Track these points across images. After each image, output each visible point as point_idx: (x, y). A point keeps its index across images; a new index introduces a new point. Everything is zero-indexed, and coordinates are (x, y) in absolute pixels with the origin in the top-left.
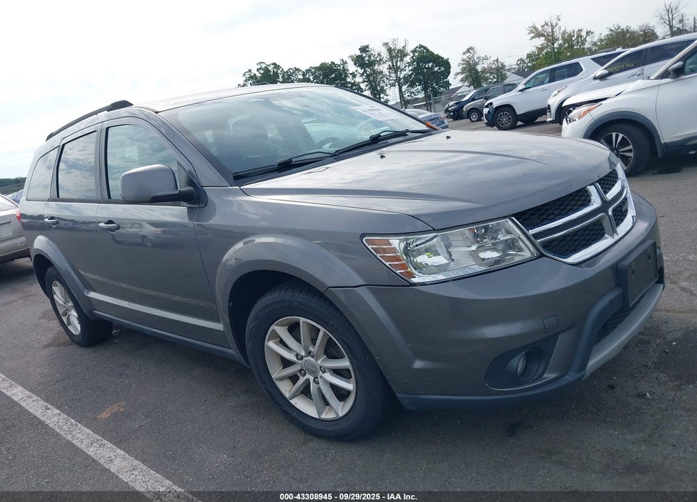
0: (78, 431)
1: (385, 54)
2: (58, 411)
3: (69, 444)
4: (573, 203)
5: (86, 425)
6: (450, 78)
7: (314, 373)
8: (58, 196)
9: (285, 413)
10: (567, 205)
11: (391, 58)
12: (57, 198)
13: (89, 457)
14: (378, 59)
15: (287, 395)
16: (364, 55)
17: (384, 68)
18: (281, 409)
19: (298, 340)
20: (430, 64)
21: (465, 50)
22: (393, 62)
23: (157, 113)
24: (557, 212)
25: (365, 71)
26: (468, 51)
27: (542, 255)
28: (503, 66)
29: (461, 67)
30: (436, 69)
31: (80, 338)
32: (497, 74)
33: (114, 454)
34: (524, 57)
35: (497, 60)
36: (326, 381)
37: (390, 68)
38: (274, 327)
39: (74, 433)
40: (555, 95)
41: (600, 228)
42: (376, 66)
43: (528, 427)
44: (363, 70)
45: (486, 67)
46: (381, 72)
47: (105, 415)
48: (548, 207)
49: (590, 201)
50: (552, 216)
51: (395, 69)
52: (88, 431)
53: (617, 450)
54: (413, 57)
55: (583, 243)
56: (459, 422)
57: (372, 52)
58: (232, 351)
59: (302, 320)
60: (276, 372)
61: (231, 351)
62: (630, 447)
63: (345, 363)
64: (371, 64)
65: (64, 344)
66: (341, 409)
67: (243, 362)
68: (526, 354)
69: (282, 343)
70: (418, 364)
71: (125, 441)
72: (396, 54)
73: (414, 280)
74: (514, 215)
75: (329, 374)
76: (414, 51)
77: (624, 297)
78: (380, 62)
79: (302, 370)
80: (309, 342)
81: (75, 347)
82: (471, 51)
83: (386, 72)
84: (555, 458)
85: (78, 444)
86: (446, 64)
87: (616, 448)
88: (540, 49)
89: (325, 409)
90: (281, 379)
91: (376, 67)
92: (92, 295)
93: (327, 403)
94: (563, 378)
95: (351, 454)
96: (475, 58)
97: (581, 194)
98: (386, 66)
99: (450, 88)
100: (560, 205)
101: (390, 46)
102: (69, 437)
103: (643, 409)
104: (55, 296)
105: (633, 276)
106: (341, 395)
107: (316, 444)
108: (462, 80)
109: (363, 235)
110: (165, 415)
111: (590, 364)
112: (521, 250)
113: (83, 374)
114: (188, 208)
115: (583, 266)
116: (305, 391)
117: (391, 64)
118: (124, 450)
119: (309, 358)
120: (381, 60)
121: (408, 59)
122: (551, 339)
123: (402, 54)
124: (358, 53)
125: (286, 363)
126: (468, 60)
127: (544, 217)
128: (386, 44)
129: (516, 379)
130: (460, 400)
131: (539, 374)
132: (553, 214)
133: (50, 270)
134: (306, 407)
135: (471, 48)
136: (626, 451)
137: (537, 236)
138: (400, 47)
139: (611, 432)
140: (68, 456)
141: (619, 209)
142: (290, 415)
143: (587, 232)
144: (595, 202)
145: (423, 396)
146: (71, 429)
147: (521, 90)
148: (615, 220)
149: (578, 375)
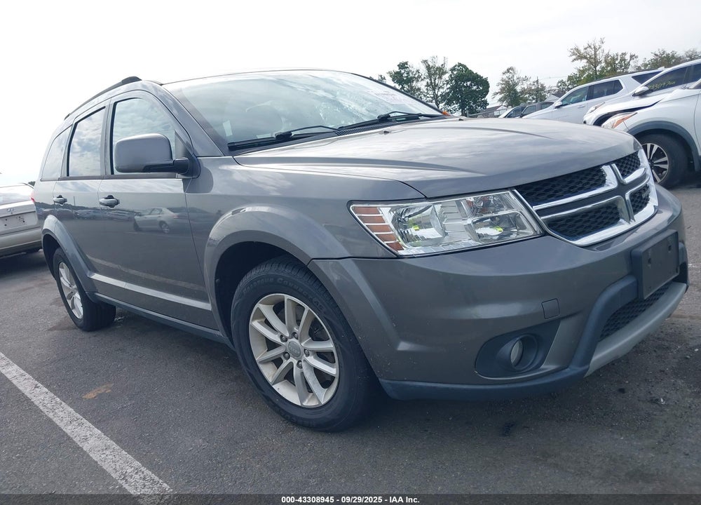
0: (61, 409)
1: (424, 72)
2: (46, 390)
3: (50, 421)
4: (585, 181)
5: (70, 405)
6: (489, 98)
7: (297, 356)
8: (68, 175)
9: (268, 399)
10: (579, 183)
11: (430, 76)
12: (67, 176)
13: (65, 434)
14: (416, 76)
15: (270, 380)
16: (403, 71)
17: (422, 85)
18: (263, 395)
19: (283, 320)
20: (469, 83)
21: (505, 70)
22: (431, 80)
23: (161, 85)
24: (567, 189)
25: (403, 88)
26: (508, 70)
27: (545, 234)
28: (543, 88)
29: (500, 86)
30: (475, 88)
31: (82, 322)
32: (536, 95)
33: (91, 433)
34: (565, 79)
35: (537, 81)
36: (310, 366)
37: (428, 85)
38: (259, 305)
39: (57, 411)
40: (592, 111)
41: (615, 212)
42: (415, 82)
43: (525, 427)
44: (401, 86)
45: (526, 88)
46: (419, 89)
47: (91, 395)
48: (555, 183)
49: (604, 181)
50: (560, 193)
51: (433, 86)
52: (70, 409)
53: (621, 456)
54: (451, 75)
55: (594, 225)
56: (451, 419)
57: (411, 69)
58: (220, 334)
59: (287, 297)
60: (260, 354)
61: (218, 333)
62: (636, 454)
63: (329, 346)
64: (409, 80)
65: (68, 328)
66: (323, 396)
67: (229, 344)
68: (521, 339)
69: (267, 323)
70: (403, 346)
71: (104, 421)
72: (435, 72)
73: (401, 252)
74: (517, 188)
75: (312, 357)
76: (453, 70)
77: (638, 287)
78: (418, 79)
79: (286, 353)
80: (293, 321)
81: (78, 331)
82: (511, 71)
83: (424, 89)
84: (549, 460)
85: (58, 422)
86: (484, 84)
87: (620, 453)
88: (582, 72)
89: (308, 396)
90: (265, 362)
91: (414, 84)
92: (96, 277)
93: (310, 390)
94: (563, 371)
95: (331, 446)
96: (515, 78)
97: (594, 173)
98: (424, 83)
99: (487, 107)
100: (571, 182)
101: (429, 63)
102: (51, 415)
103: (655, 415)
104: (61, 279)
105: (649, 265)
106: (325, 380)
107: (297, 434)
108: (500, 100)
109: (351, 202)
110: (149, 398)
111: (595, 358)
112: (524, 227)
113: (78, 357)
114: (183, 180)
115: (595, 249)
116: (288, 377)
117: (429, 82)
118: (102, 430)
119: (294, 340)
120: (419, 77)
121: (446, 77)
122: (552, 325)
123: (440, 71)
124: (397, 69)
125: (271, 345)
126: (507, 80)
127: (551, 193)
128: (425, 62)
129: (509, 369)
130: (447, 389)
131: (537, 362)
132: (561, 190)
133: (57, 251)
134: (288, 393)
135: (511, 69)
136: (631, 458)
137: (541, 212)
138: (439, 64)
139: (616, 436)
140: (45, 433)
141: (638, 195)
142: (271, 401)
143: (598, 215)
144: (611, 183)
145: (407, 383)
146: (55, 408)
147: (558, 107)
148: (633, 206)
149: (580, 369)
